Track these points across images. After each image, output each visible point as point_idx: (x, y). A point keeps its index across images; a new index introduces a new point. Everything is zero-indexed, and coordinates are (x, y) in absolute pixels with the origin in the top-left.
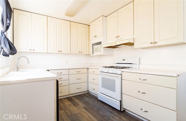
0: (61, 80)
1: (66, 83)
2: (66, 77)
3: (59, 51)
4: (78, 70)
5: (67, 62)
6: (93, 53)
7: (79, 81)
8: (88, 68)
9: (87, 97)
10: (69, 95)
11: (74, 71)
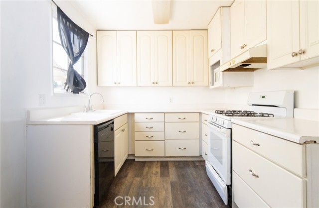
0: (153, 129)
1: (160, 136)
2: (160, 126)
3: (154, 83)
4: (182, 116)
5: (171, 100)
6: (213, 84)
7: (182, 136)
8: (200, 113)
9: (195, 167)
10: (165, 157)
11: (175, 118)
